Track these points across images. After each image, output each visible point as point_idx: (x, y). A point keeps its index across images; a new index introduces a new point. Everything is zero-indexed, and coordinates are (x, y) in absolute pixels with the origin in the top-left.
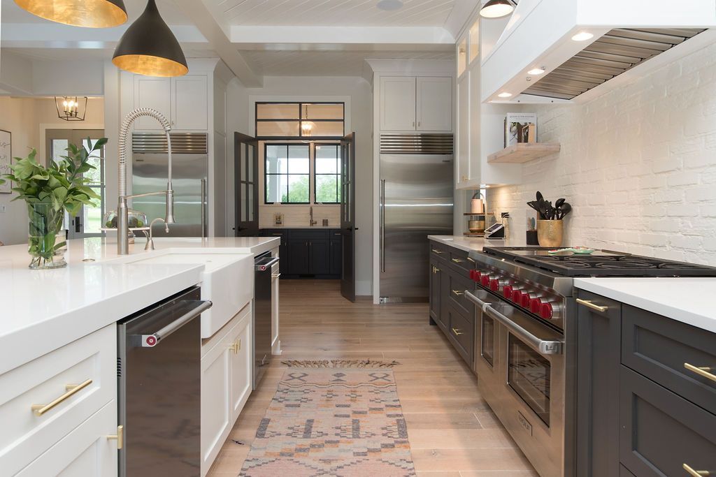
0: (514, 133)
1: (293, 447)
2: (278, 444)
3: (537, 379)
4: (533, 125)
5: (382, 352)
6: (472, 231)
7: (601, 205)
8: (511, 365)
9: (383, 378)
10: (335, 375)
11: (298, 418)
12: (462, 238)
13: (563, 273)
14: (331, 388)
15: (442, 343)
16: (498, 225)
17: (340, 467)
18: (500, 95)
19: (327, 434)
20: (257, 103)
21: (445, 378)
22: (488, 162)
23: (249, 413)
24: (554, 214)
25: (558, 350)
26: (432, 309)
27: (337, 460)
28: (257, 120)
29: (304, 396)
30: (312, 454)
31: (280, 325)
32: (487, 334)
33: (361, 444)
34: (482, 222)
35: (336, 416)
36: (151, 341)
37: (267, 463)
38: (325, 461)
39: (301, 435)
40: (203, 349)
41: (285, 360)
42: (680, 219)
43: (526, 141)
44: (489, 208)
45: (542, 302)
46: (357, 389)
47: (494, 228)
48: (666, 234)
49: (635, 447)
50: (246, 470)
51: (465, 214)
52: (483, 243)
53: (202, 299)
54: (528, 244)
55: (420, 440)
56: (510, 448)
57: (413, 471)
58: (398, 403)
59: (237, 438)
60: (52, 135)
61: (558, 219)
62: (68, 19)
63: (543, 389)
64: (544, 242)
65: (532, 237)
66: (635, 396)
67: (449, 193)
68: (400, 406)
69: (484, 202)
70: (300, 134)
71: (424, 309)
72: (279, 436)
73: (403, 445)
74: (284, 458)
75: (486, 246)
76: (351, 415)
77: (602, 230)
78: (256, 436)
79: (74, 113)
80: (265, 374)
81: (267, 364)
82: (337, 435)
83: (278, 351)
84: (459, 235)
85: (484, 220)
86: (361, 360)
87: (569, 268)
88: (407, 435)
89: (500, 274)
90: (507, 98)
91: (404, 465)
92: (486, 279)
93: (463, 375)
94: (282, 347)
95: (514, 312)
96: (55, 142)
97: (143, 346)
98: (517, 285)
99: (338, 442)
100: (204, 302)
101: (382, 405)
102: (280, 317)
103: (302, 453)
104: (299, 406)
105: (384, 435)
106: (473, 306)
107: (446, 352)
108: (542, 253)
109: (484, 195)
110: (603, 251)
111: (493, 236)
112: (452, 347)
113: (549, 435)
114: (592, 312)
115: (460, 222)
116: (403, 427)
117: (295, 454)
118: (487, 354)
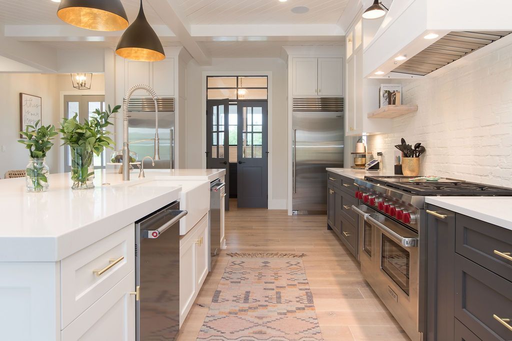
0: (386, 98)
1: (237, 308)
2: (228, 307)
3: (402, 266)
4: (399, 92)
5: (295, 247)
6: (357, 165)
7: (446, 147)
8: (383, 257)
9: (296, 265)
10: (263, 263)
11: (241, 290)
12: (350, 170)
13: (418, 193)
14: (260, 271)
15: (336, 242)
16: (375, 161)
17: (269, 322)
18: (376, 73)
19: (259, 301)
20: (207, 77)
21: (338, 265)
22: (368, 118)
23: (207, 286)
24: (414, 153)
25: (414, 244)
26: (329, 218)
27: (267, 317)
28: (207, 88)
29: (242, 276)
30: (250, 313)
31: (225, 230)
32: (367, 236)
33: (282, 307)
34: (364, 159)
35: (265, 289)
36: (155, 234)
37: (220, 318)
38: (259, 318)
39: (242, 301)
40: (181, 242)
41: (229, 252)
42: (498, 158)
43: (394, 103)
44: (368, 149)
45: (404, 213)
46: (278, 272)
47: (372, 163)
48: (489, 168)
49: (464, 307)
50: (207, 322)
51: (352, 153)
52: (364, 173)
53: (180, 210)
54: (395, 174)
55: (322, 305)
56: (383, 311)
57: (317, 325)
58: (306, 281)
59: (200, 302)
60: (68, 99)
61: (416, 157)
62: (90, 26)
63: (405, 273)
64: (406, 172)
65: (398, 169)
66: (464, 273)
67: (342, 139)
68: (308, 283)
69: (366, 145)
70: (237, 98)
71: (323, 219)
72: (227, 302)
73: (311, 308)
74: (231, 315)
75: (367, 175)
76: (275, 289)
77: (446, 165)
78: (213, 301)
79: (83, 84)
80: (216, 261)
81: (218, 255)
82: (266, 301)
83: (224, 247)
84: (347, 168)
85: (365, 157)
86: (280, 253)
87: (422, 190)
88: (313, 302)
89: (376, 194)
90: (381, 75)
91: (312, 321)
92: (366, 198)
93: (351, 264)
94: (227, 244)
95: (386, 220)
96: (70, 103)
97: (149, 237)
98: (388, 202)
99: (267, 306)
100: (182, 211)
101: (296, 282)
102: (225, 224)
103: (244, 313)
104: (240, 282)
105: (297, 302)
106: (358, 216)
107: (339, 248)
108: (405, 180)
109: (365, 140)
110: (447, 179)
111: (372, 168)
112: (343, 245)
113: (409, 301)
114: (437, 219)
115: (349, 159)
116: (310, 297)
117: (239, 313)
118: (367, 249)
